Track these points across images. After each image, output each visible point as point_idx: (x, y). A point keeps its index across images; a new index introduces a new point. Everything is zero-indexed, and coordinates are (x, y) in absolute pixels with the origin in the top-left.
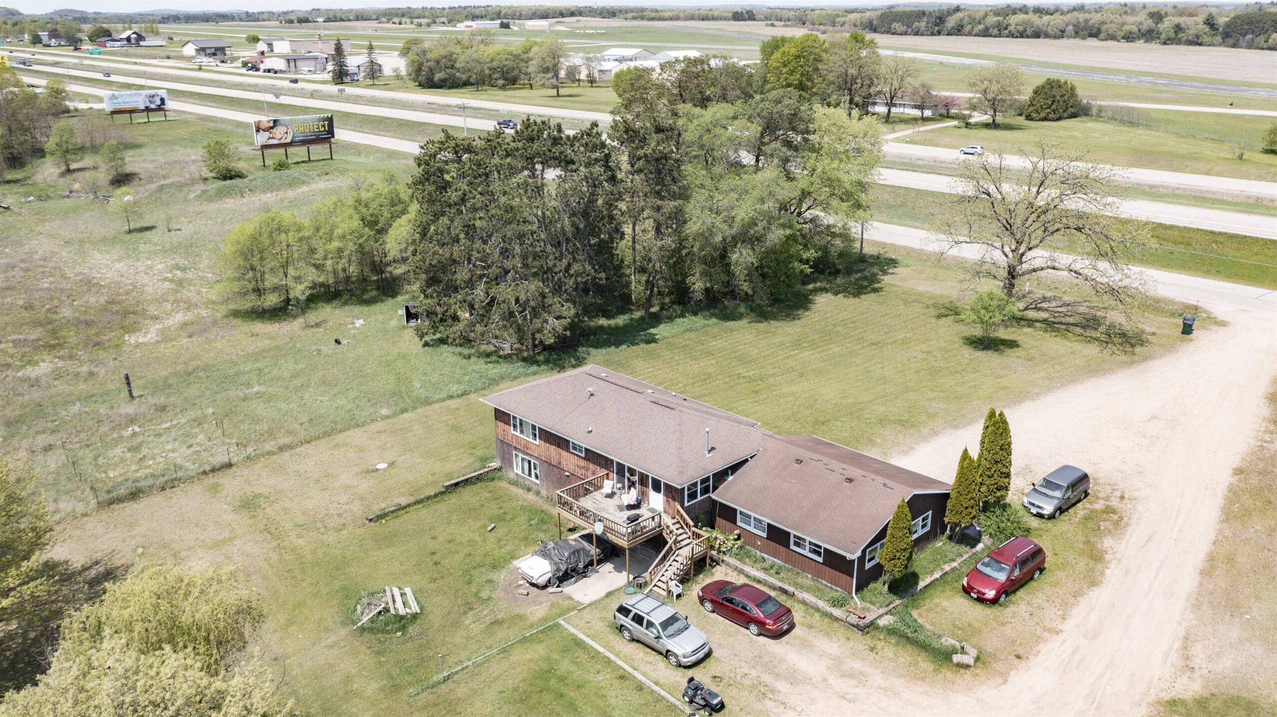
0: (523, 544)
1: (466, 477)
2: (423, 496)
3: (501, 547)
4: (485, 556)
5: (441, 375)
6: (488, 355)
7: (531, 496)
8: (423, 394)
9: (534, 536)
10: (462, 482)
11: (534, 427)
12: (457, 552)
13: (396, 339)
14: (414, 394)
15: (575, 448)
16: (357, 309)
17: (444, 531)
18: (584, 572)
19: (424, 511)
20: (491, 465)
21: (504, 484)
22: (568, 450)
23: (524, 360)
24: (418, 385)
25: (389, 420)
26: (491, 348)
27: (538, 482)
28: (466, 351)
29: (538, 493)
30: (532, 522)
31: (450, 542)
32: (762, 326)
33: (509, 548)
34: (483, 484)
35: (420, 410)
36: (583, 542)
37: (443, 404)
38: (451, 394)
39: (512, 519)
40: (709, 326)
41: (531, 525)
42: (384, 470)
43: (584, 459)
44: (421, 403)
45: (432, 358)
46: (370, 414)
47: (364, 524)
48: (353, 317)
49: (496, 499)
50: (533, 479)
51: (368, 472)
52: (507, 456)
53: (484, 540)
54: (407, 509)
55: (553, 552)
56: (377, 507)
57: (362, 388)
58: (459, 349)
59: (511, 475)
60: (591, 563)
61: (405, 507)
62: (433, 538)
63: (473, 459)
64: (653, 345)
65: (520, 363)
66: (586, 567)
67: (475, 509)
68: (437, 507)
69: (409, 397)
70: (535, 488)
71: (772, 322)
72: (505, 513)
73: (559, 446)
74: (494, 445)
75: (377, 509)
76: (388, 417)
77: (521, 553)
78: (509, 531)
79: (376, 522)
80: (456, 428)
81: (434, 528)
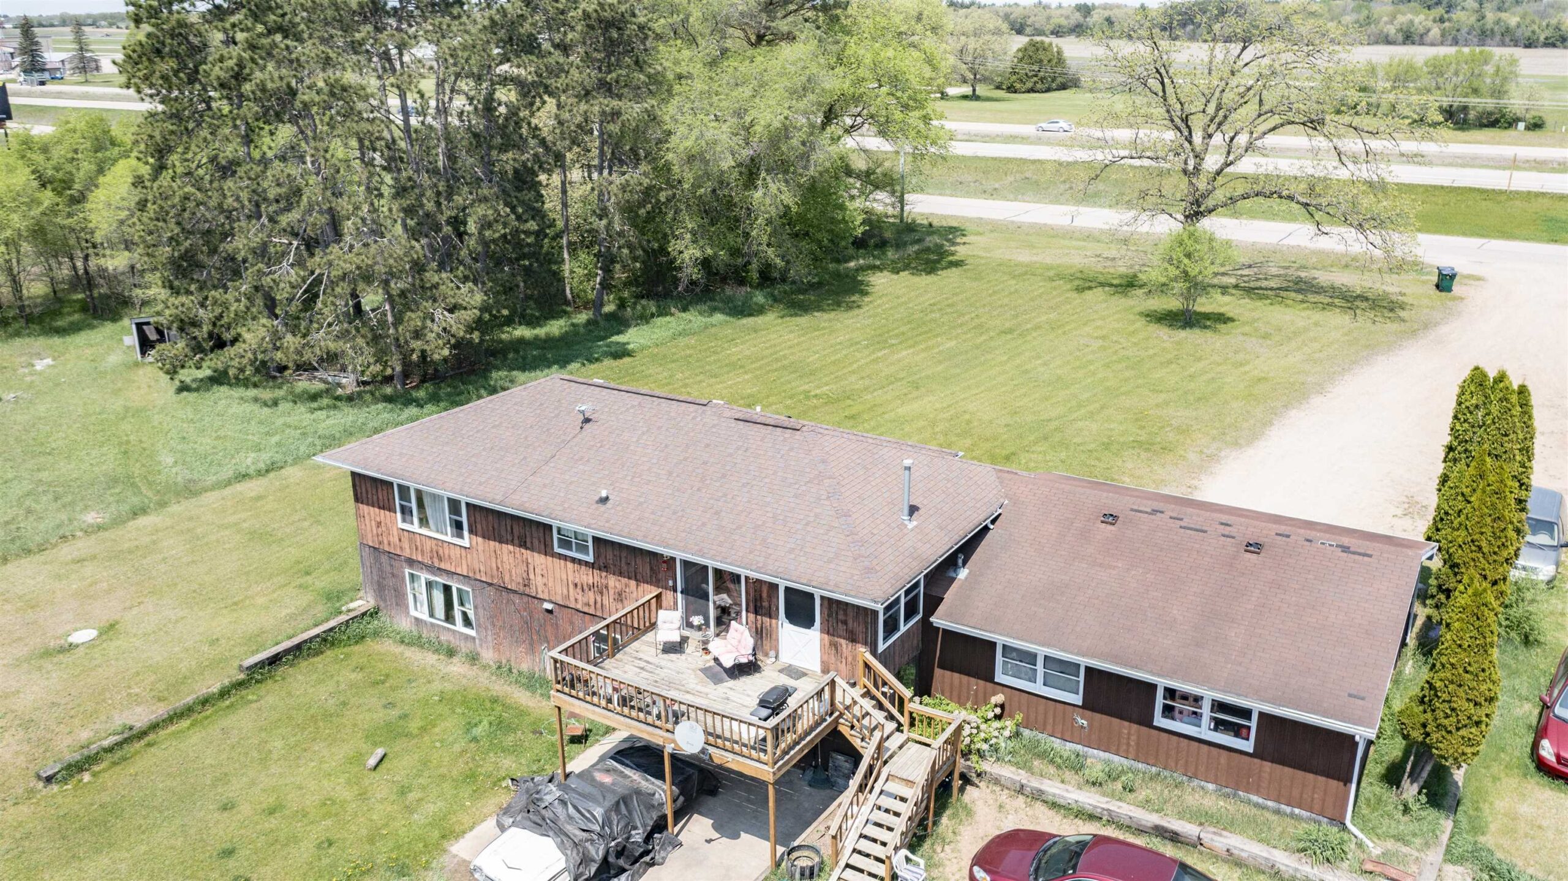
0: (466, 791)
1: (296, 641)
2: (190, 699)
3: (409, 809)
4: (371, 840)
5: (218, 438)
6: (314, 397)
7: (457, 668)
8: (181, 475)
9: (488, 767)
10: (287, 651)
11: (454, 505)
12: (294, 839)
13: (119, 385)
14: (162, 478)
15: (565, 543)
16: (40, 343)
17: (253, 783)
18: (647, 853)
19: (195, 738)
20: (352, 605)
21: (388, 646)
22: (547, 551)
23: (388, 399)
24: (170, 460)
25: (102, 534)
26: (317, 386)
27: (472, 633)
28: (266, 394)
29: (473, 658)
30: (478, 731)
31: (272, 812)
32: (804, 320)
33: (431, 808)
34: (339, 652)
35: (174, 508)
36: (628, 771)
37: (228, 491)
38: (243, 470)
39: (423, 729)
40: (713, 325)
41: (475, 739)
42: (91, 644)
43: (591, 566)
44: (178, 494)
45: (196, 411)
46: (59, 526)
47: (32, 792)
48: (31, 355)
49: (376, 683)
50: (459, 626)
51: (47, 653)
52: (390, 582)
53: (363, 796)
54: (151, 737)
55: (559, 810)
56: (68, 741)
57: (44, 475)
58: (252, 392)
59: (404, 625)
60: (660, 826)
61: (143, 734)
62: (225, 808)
63: (307, 598)
64: (627, 360)
65: (380, 406)
66: (648, 838)
67: (327, 716)
68: (230, 721)
69: (150, 484)
70: (464, 647)
71: (816, 314)
72: (404, 717)
73: (523, 544)
74: (355, 562)
75: (66, 749)
76: (100, 528)
77: (466, 820)
78: (425, 763)
79: (65, 780)
80: (260, 536)
81: (223, 779)
